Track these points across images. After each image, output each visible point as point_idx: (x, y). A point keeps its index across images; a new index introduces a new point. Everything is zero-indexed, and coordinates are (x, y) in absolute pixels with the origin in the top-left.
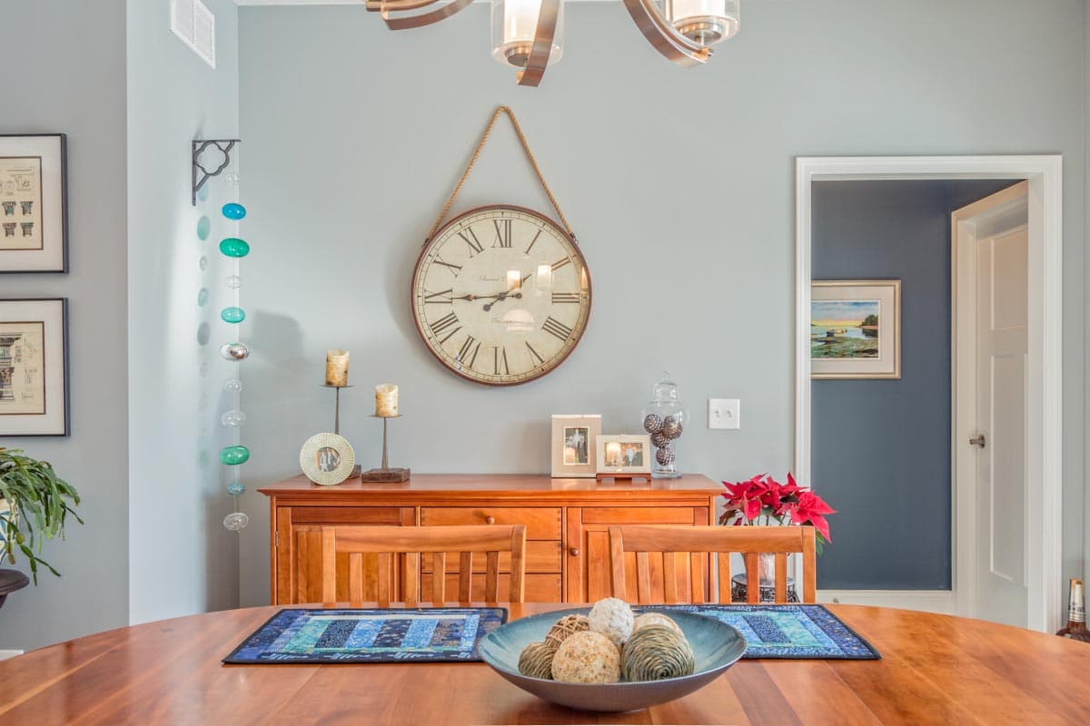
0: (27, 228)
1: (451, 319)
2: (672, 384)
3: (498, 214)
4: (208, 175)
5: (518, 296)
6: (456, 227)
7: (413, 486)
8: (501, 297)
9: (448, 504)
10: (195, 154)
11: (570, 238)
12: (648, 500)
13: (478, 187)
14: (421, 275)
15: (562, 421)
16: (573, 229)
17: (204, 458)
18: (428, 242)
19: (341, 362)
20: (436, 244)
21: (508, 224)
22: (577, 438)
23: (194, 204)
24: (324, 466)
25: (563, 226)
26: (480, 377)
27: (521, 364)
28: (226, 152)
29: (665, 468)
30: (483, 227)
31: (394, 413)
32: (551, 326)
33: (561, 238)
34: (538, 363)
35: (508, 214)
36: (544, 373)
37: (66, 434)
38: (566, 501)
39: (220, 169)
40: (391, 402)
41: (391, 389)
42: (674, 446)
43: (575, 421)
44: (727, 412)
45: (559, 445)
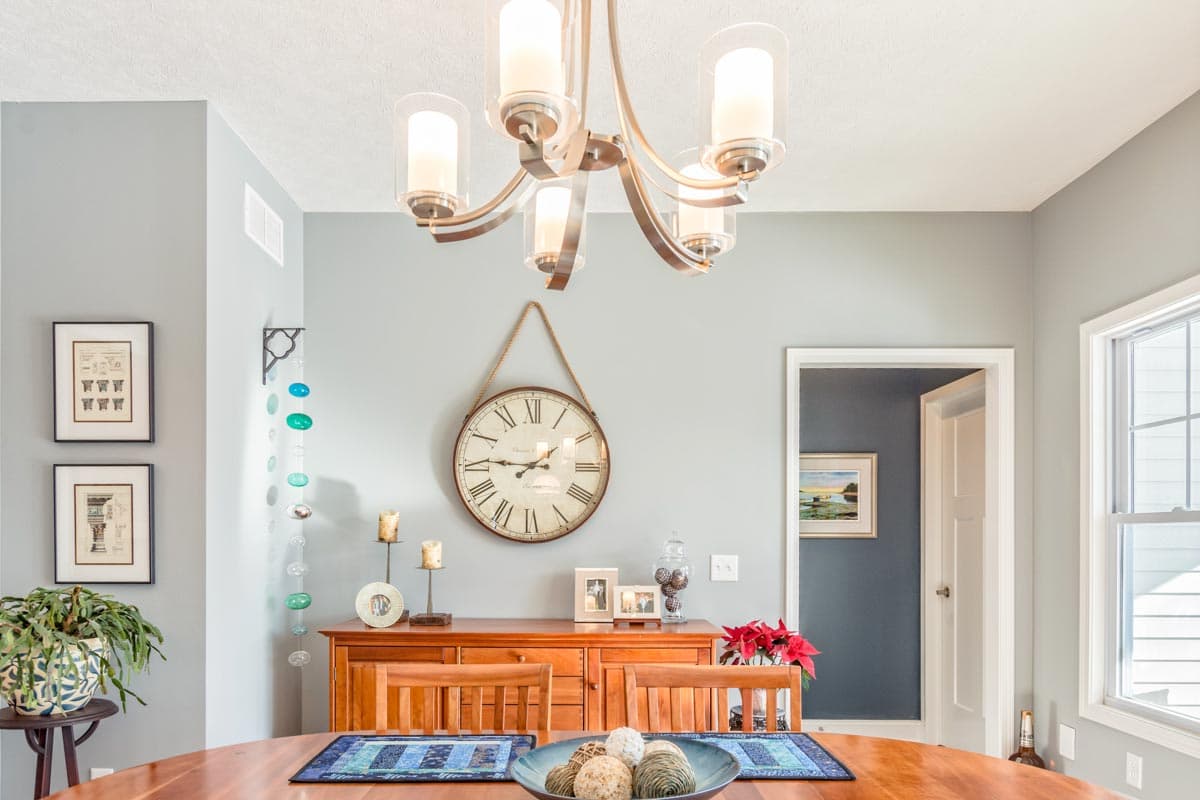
0: (118, 403)
1: (488, 484)
2: (679, 542)
3: (529, 394)
4: (276, 358)
5: (546, 467)
6: (493, 406)
7: (454, 629)
8: (532, 466)
9: (485, 645)
10: (266, 340)
11: (591, 416)
12: (659, 642)
13: (509, 373)
14: (462, 446)
15: (583, 573)
16: (594, 408)
17: (271, 603)
18: (468, 418)
19: (391, 522)
20: (475, 420)
21: (538, 403)
22: (597, 588)
23: (264, 383)
24: (377, 611)
25: (586, 407)
26: (513, 535)
27: (548, 524)
28: (292, 339)
29: (673, 614)
30: (516, 405)
31: (438, 565)
32: (575, 492)
33: (584, 416)
34: (563, 523)
35: (538, 395)
36: (569, 532)
37: (152, 581)
38: (588, 642)
39: (288, 353)
40: (435, 557)
41: (435, 545)
42: (681, 596)
43: (595, 572)
44: (726, 567)
45: (581, 594)
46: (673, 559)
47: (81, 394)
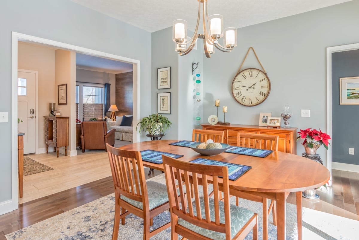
0: (166, 81)
1: (240, 93)
2: (288, 106)
3: (250, 70)
4: (194, 69)
5: (254, 88)
6: (241, 74)
7: (231, 126)
8: (250, 88)
10: (192, 66)
11: (265, 74)
13: (246, 65)
14: (233, 84)
15: (261, 115)
16: (266, 71)
17: (194, 119)
18: (236, 77)
20: (237, 77)
21: (252, 72)
22: (265, 118)
23: (192, 74)
24: (213, 121)
25: (264, 72)
26: (246, 105)
27: (255, 102)
28: (197, 65)
29: (286, 126)
30: (246, 73)
31: (226, 112)
32: (261, 93)
33: (263, 74)
34: (258, 101)
35: (252, 70)
36: (260, 104)
37: (171, 113)
38: (262, 131)
39: (196, 68)
40: (226, 109)
41: (226, 107)
42: (289, 121)
43: (265, 114)
44: (306, 113)
45: (261, 119)
46: (287, 111)
47: (161, 81)
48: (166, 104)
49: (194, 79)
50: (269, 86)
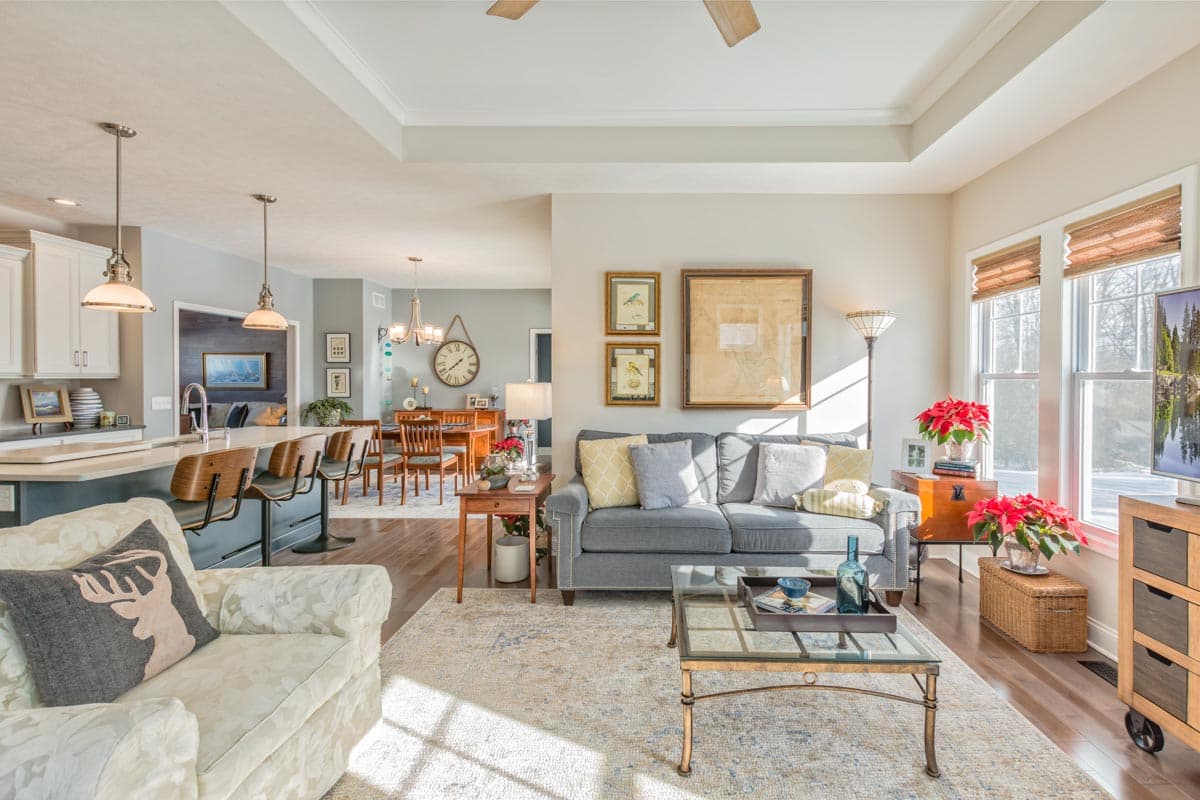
0: (342, 353)
1: (444, 370)
3: (456, 343)
4: (382, 337)
6: (445, 347)
7: (433, 410)
8: (457, 364)
10: (379, 331)
11: (474, 349)
14: (437, 358)
16: (476, 347)
17: (381, 403)
18: (438, 350)
19: (415, 380)
20: (440, 351)
21: (458, 346)
22: (473, 400)
23: (379, 345)
24: (409, 405)
25: (472, 346)
26: (451, 385)
27: (462, 381)
28: (386, 331)
30: (452, 347)
31: (427, 394)
32: (470, 372)
33: (471, 349)
34: (466, 381)
35: (458, 343)
36: (467, 384)
37: (351, 397)
39: (385, 335)
40: (426, 390)
41: (426, 387)
42: (496, 402)
43: (473, 396)
45: (469, 400)
46: (495, 392)
47: (333, 351)
48: (343, 381)
49: (381, 349)
50: (478, 364)
